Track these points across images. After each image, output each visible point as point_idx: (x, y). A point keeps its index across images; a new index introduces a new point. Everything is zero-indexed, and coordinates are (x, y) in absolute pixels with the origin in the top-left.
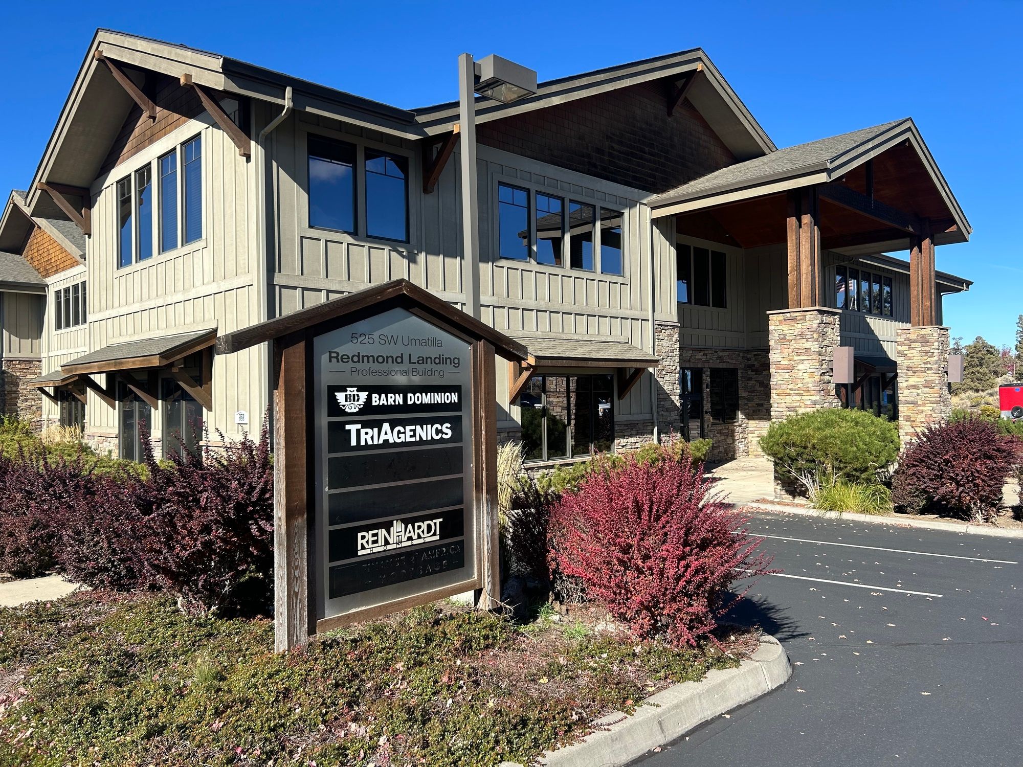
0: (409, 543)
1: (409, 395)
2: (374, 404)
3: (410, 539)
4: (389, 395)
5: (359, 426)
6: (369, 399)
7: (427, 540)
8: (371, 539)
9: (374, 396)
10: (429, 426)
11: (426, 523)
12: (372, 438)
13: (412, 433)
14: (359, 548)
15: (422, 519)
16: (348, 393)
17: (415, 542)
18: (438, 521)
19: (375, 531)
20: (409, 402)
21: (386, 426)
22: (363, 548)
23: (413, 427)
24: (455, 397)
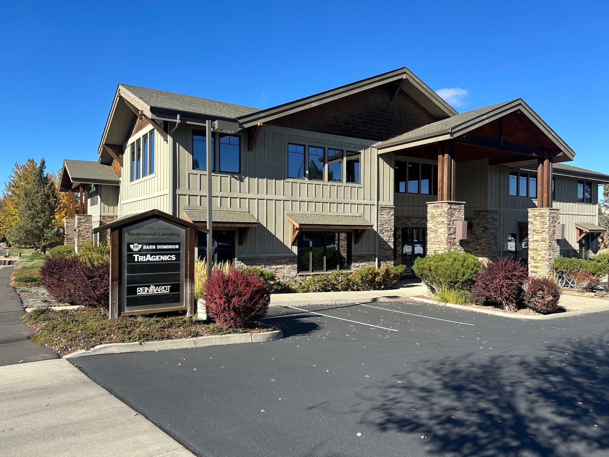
0: (157, 292)
1: (158, 246)
2: (144, 248)
3: (157, 291)
4: (150, 246)
5: (138, 255)
6: (142, 247)
7: (164, 292)
8: (142, 290)
9: (144, 246)
10: (166, 256)
11: (164, 287)
12: (143, 259)
13: (159, 258)
14: (138, 292)
15: (163, 285)
16: (134, 245)
17: (159, 292)
18: (169, 286)
19: (144, 288)
20: (158, 248)
21: (149, 256)
22: (139, 292)
23: (159, 256)
24: (177, 247)
